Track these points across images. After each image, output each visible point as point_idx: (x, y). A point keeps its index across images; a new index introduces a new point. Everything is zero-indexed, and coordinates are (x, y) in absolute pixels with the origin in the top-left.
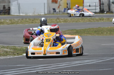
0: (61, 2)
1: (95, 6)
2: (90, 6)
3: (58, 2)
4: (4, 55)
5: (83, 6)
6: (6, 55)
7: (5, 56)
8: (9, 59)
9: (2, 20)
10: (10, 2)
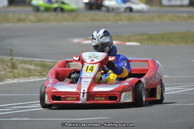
4: (24, 76)
6: (29, 76)
7: (26, 77)
8: (34, 82)
9: (22, 16)
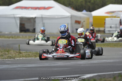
0: (84, 23)
1: (116, 27)
2: (111, 27)
3: (81, 23)
5: (105, 27)
10: (35, 22)
